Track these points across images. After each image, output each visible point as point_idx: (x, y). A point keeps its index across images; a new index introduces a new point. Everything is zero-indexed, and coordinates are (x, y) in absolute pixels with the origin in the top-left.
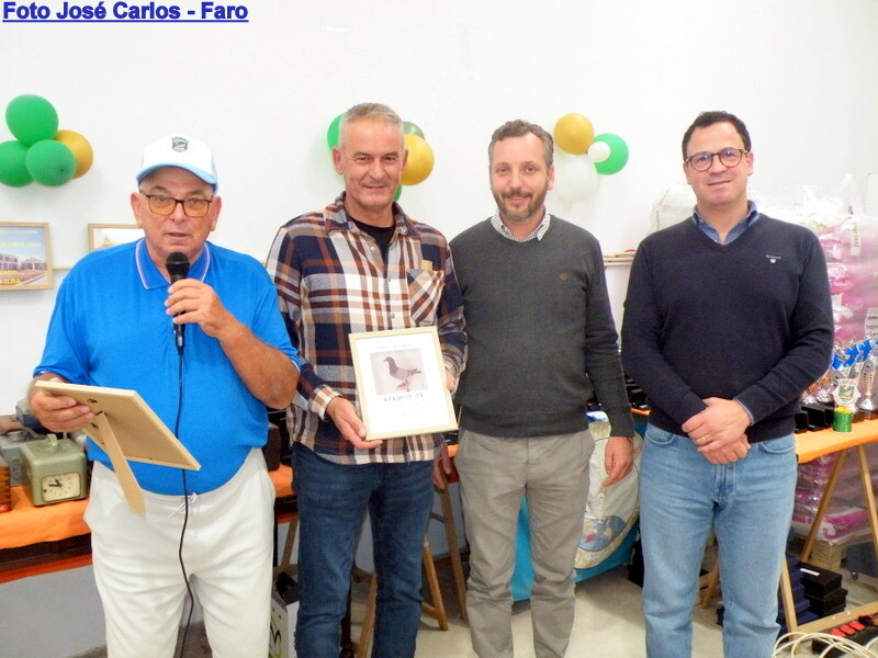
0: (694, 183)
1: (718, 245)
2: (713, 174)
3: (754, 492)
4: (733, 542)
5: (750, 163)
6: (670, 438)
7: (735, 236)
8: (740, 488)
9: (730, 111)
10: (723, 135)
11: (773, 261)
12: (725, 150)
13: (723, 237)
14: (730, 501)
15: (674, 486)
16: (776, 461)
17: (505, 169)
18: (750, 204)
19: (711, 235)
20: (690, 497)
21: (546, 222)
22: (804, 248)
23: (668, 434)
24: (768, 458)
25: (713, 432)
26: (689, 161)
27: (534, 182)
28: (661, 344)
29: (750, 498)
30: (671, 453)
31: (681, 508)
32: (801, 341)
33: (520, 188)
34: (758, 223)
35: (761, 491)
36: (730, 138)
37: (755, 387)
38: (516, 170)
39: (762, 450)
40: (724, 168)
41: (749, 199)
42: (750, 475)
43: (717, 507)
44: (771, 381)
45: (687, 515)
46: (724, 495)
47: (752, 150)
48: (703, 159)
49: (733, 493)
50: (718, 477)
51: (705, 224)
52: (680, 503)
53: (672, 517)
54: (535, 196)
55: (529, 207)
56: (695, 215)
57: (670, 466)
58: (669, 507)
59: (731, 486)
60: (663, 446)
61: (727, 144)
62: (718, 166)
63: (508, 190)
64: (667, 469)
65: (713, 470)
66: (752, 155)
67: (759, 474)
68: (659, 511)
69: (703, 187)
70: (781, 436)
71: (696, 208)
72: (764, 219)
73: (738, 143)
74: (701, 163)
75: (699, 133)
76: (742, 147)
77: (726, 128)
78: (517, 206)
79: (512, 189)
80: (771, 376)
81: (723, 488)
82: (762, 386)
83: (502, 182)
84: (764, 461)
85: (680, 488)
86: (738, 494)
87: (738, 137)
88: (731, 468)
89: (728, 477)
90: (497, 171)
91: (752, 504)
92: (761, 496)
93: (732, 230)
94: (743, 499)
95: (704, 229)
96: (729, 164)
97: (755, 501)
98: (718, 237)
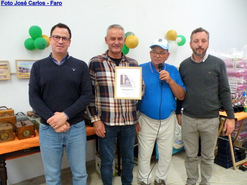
1: (57, 65)
3: (74, 139)
7: (63, 62)
8: (69, 139)
11: (74, 70)
13: (59, 63)
14: (67, 143)
17: (197, 41)
20: (55, 144)
23: (46, 126)
24: (77, 128)
25: (56, 123)
29: (73, 141)
30: (47, 131)
34: (68, 59)
35: (76, 139)
37: (69, 108)
38: (200, 41)
39: (75, 127)
41: (68, 51)
42: (72, 134)
43: (64, 146)
46: (65, 142)
49: (68, 141)
50: (63, 137)
52: (52, 146)
54: (205, 49)
55: (203, 52)
57: (48, 135)
58: (49, 148)
59: (67, 139)
60: (45, 130)
65: (61, 135)
67: (75, 134)
72: (71, 57)
78: (200, 52)
82: (71, 108)
83: (195, 45)
84: (75, 130)
85: (52, 142)
86: (70, 141)
88: (66, 133)
89: (66, 136)
91: (74, 143)
92: (76, 140)
93: (62, 61)
94: (71, 142)
95: (53, 60)
96: (65, 42)
97: (75, 142)
98: (57, 62)
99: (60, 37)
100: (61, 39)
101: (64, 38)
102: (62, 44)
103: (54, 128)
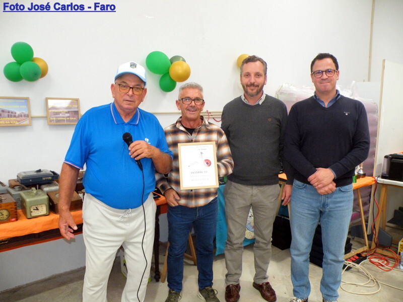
0: (315, 82)
1: (324, 108)
2: (322, 79)
3: (337, 207)
4: (328, 228)
5: (338, 75)
6: (304, 185)
7: (331, 104)
8: (331, 206)
9: (331, 54)
10: (327, 63)
11: (347, 114)
12: (328, 69)
13: (326, 104)
14: (327, 210)
15: (305, 204)
16: (346, 195)
17: (248, 75)
18: (337, 91)
19: (321, 104)
20: (310, 209)
21: (263, 97)
22: (358, 109)
23: (303, 184)
24: (342, 193)
25: (319, 181)
26: (314, 73)
27: (260, 80)
28: (301, 147)
29: (336, 209)
30: (304, 191)
31: (308, 214)
32: (356, 146)
33: (254, 83)
34: (339, 99)
36: (330, 65)
37: (337, 163)
38: (253, 75)
39: (340, 190)
40: (327, 77)
41: (337, 89)
42: (335, 200)
43: (321, 213)
44: (343, 161)
45: (310, 216)
46: (324, 208)
47: (339, 69)
48: (319, 73)
49: (328, 207)
50: (322, 201)
51: (319, 99)
52: (307, 212)
53: (303, 217)
54: (260, 86)
55: (257, 90)
56: (315, 95)
57: (303, 197)
58: (302, 213)
59: (327, 205)
60: (301, 189)
61: (329, 67)
62: (325, 76)
63: (249, 83)
64: (301, 197)
65: (320, 198)
66: (339, 72)
67: (339, 200)
68: (298, 214)
69: (318, 84)
70: (348, 185)
71: (315, 92)
72: (342, 97)
73: (333, 67)
74: (318, 74)
75: (318, 62)
76: (335, 69)
77: (329, 60)
78: (252, 90)
79: (251, 83)
80: (344, 159)
81: (324, 205)
82: (340, 163)
83: (246, 80)
84: (341, 195)
86: (331, 208)
87: (333, 64)
88: (328, 197)
89: (326, 201)
90: (245, 76)
92: (339, 209)
93: (330, 102)
94: (332, 210)
95: (318, 101)
96: (329, 75)
97: (337, 211)
98: (324, 104)
99: (323, 72)
100: (324, 73)
101: (328, 71)
102: (327, 79)
103: (317, 187)
